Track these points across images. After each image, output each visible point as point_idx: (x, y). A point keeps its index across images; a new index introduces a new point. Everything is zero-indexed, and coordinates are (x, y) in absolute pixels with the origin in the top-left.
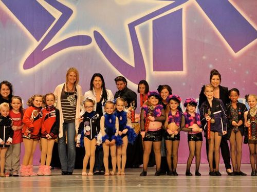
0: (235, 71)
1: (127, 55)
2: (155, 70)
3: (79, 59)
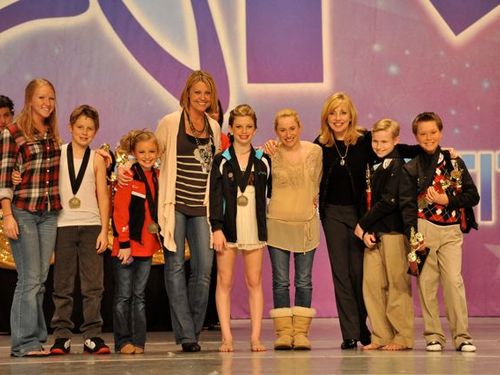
0: (455, 82)
1: (181, 42)
2: (251, 80)
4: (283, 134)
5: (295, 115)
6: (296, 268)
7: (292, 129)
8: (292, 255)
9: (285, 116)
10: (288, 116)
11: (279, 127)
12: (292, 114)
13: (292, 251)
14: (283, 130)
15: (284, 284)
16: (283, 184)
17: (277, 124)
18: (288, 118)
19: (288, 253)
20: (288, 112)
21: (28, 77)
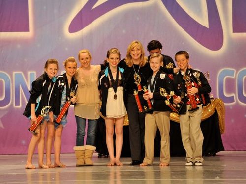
2: (235, 31)
3: (138, 18)
4: (82, 61)
5: (88, 52)
6: (88, 127)
7: (87, 58)
8: (87, 120)
9: (83, 52)
10: (85, 52)
11: (80, 58)
12: (87, 52)
13: (87, 118)
14: (82, 59)
15: (83, 135)
16: (83, 86)
17: (79, 56)
18: (84, 53)
19: (85, 119)
20: (84, 51)
21: (124, 31)
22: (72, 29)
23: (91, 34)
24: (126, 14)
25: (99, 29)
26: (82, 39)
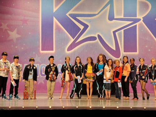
1: (112, 45)
2: (124, 52)
21: (86, 51)
22: (69, 50)
23: (75, 52)
24: (87, 45)
25: (78, 50)
26: (71, 54)
